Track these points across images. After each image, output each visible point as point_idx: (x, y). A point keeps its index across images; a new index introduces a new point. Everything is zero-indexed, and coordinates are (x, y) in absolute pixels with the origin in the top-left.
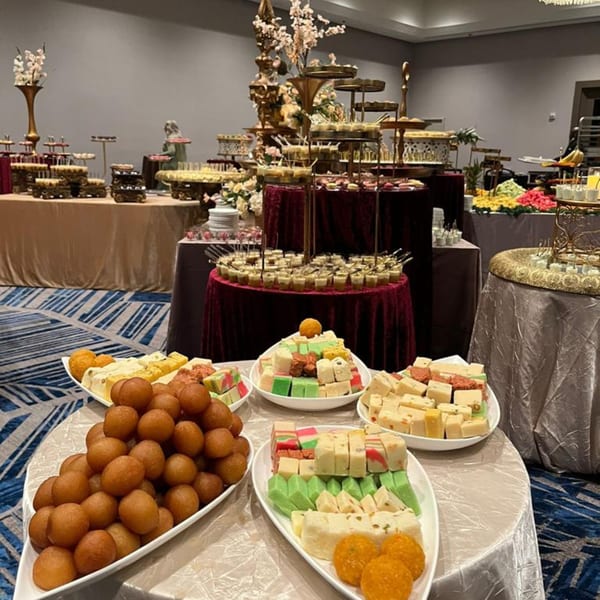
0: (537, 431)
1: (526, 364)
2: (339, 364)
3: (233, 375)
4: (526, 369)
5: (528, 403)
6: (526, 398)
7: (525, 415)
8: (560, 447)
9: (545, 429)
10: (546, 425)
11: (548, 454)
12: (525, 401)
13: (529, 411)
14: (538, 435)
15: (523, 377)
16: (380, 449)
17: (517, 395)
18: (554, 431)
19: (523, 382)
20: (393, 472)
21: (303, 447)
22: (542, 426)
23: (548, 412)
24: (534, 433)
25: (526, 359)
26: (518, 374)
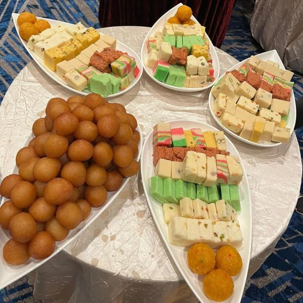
0: (287, 48)
1: (299, 12)
2: (203, 64)
3: (131, 64)
4: (297, 15)
5: (289, 34)
6: (290, 32)
7: (285, 40)
8: (297, 59)
9: (293, 49)
10: (294, 48)
11: (288, 61)
12: (288, 33)
13: (288, 38)
14: (287, 50)
15: (293, 19)
16: (226, 174)
17: (286, 28)
18: (297, 51)
19: (292, 22)
20: (229, 185)
21: (175, 144)
22: (292, 47)
23: (299, 41)
24: (286, 49)
25: (300, 9)
26: (291, 16)
